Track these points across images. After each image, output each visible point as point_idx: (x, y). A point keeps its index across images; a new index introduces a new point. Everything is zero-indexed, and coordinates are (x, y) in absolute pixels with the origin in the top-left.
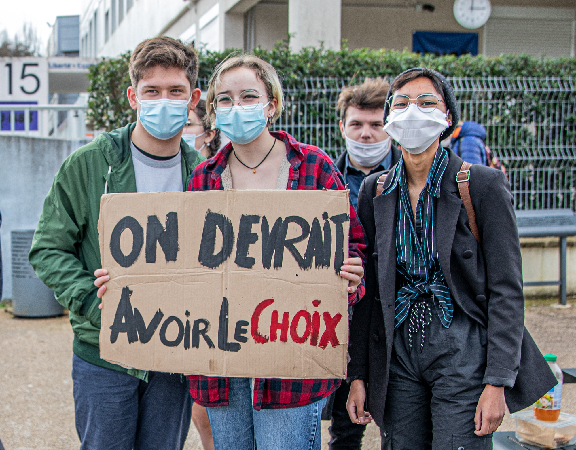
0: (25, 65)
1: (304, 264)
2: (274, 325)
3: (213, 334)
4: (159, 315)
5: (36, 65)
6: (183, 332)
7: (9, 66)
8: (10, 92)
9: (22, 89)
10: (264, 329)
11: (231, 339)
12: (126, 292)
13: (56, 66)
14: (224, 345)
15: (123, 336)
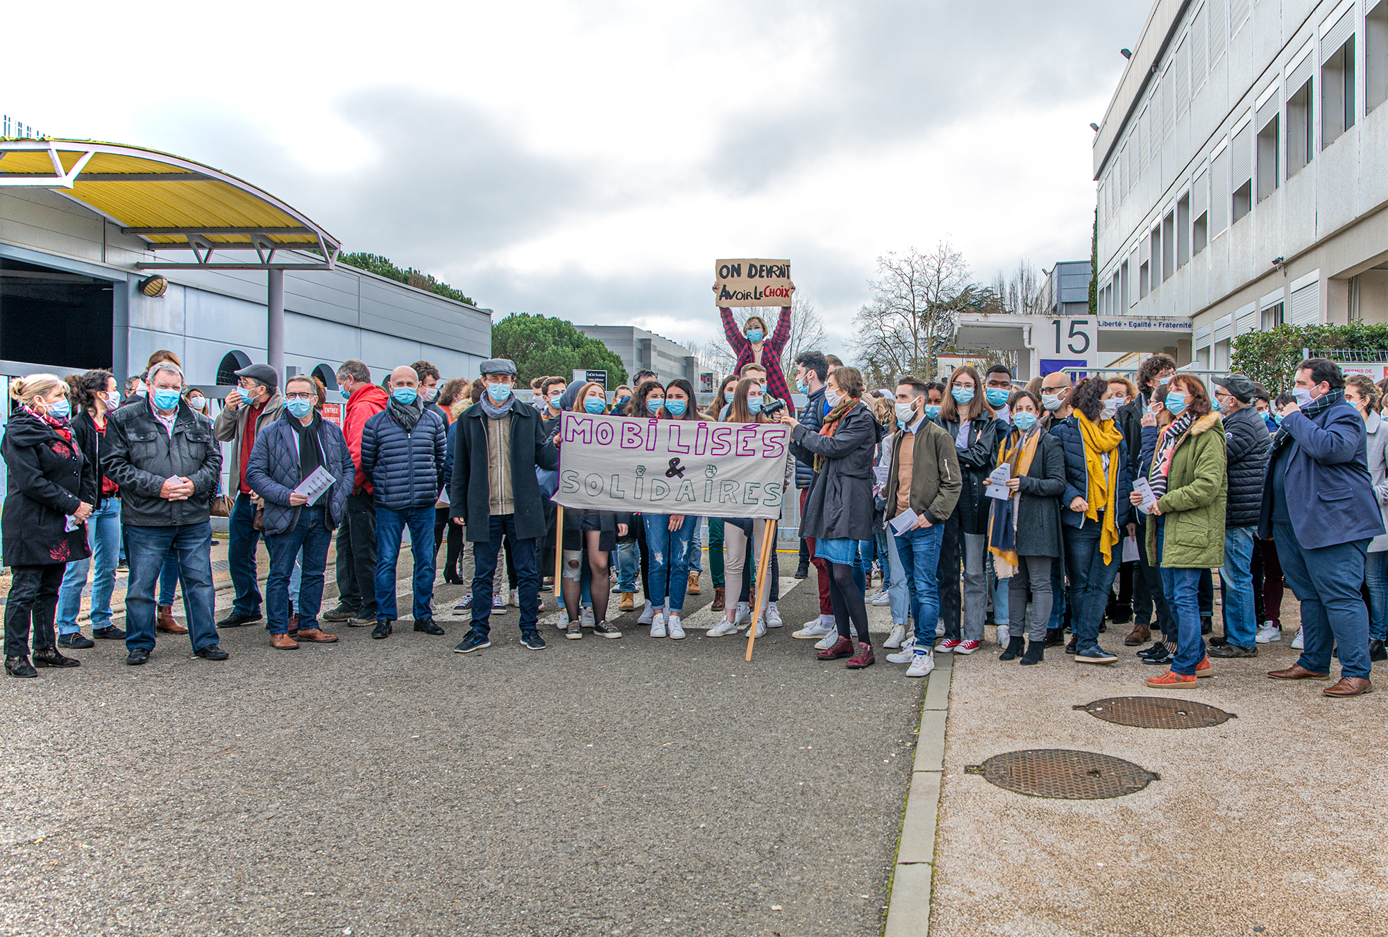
0: (1073, 323)
1: (778, 277)
2: (771, 292)
3: (753, 296)
4: (735, 292)
5: (1086, 323)
6: (743, 296)
7: (1057, 323)
8: (1058, 351)
9: (1070, 346)
10: (768, 293)
11: (758, 296)
12: (725, 286)
13: (1106, 324)
14: (756, 298)
15: (724, 298)
